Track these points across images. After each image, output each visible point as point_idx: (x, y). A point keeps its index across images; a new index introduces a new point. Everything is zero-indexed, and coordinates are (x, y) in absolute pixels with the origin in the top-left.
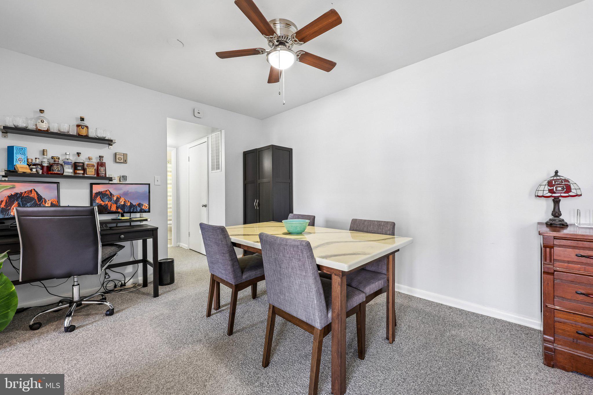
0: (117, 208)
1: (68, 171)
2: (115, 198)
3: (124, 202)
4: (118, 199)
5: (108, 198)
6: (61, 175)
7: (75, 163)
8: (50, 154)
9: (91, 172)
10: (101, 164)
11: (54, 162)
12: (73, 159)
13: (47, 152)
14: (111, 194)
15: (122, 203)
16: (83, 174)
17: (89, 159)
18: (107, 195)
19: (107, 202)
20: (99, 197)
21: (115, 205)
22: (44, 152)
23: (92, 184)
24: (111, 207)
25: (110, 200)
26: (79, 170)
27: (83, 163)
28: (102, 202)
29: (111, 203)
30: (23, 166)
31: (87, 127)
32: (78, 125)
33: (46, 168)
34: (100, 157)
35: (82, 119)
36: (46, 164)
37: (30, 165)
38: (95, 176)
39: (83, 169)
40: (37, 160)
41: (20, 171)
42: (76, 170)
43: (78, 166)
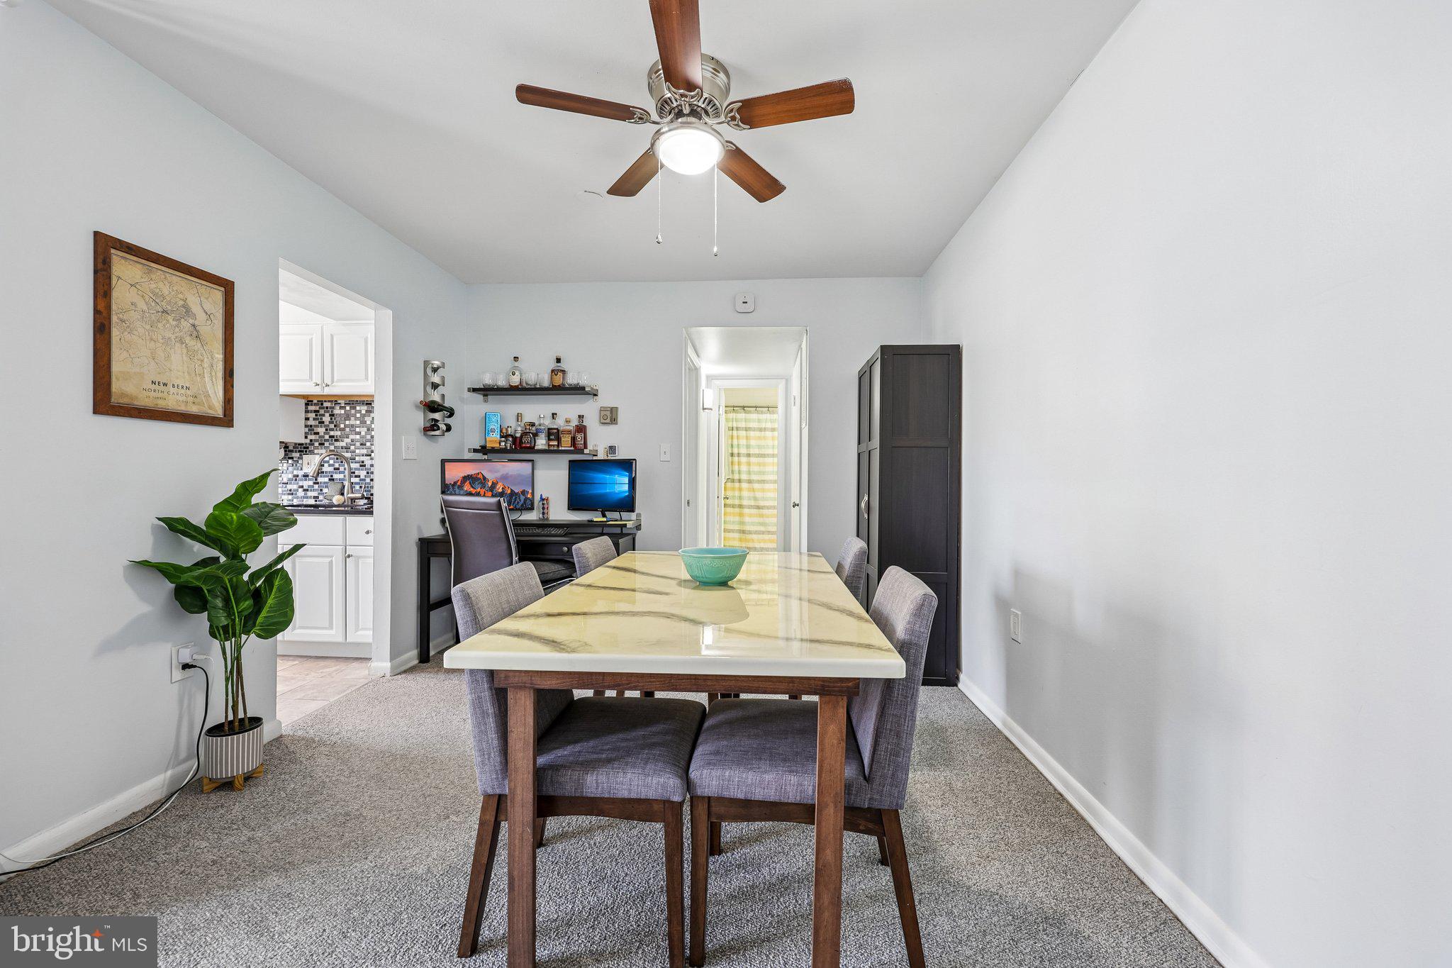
1: (541, 443)
6: (531, 449)
7: (549, 429)
8: (528, 418)
9: (566, 442)
10: (581, 429)
11: (532, 431)
12: (548, 423)
13: (521, 416)
16: (558, 446)
17: (568, 421)
22: (519, 417)
23: (571, 463)
26: (553, 439)
27: (557, 429)
30: (494, 439)
31: (563, 372)
32: (553, 371)
33: (518, 441)
34: (579, 416)
35: (558, 360)
36: (518, 435)
37: (501, 437)
38: (572, 448)
39: (559, 439)
40: (509, 429)
41: (489, 445)
42: (549, 440)
43: (552, 434)
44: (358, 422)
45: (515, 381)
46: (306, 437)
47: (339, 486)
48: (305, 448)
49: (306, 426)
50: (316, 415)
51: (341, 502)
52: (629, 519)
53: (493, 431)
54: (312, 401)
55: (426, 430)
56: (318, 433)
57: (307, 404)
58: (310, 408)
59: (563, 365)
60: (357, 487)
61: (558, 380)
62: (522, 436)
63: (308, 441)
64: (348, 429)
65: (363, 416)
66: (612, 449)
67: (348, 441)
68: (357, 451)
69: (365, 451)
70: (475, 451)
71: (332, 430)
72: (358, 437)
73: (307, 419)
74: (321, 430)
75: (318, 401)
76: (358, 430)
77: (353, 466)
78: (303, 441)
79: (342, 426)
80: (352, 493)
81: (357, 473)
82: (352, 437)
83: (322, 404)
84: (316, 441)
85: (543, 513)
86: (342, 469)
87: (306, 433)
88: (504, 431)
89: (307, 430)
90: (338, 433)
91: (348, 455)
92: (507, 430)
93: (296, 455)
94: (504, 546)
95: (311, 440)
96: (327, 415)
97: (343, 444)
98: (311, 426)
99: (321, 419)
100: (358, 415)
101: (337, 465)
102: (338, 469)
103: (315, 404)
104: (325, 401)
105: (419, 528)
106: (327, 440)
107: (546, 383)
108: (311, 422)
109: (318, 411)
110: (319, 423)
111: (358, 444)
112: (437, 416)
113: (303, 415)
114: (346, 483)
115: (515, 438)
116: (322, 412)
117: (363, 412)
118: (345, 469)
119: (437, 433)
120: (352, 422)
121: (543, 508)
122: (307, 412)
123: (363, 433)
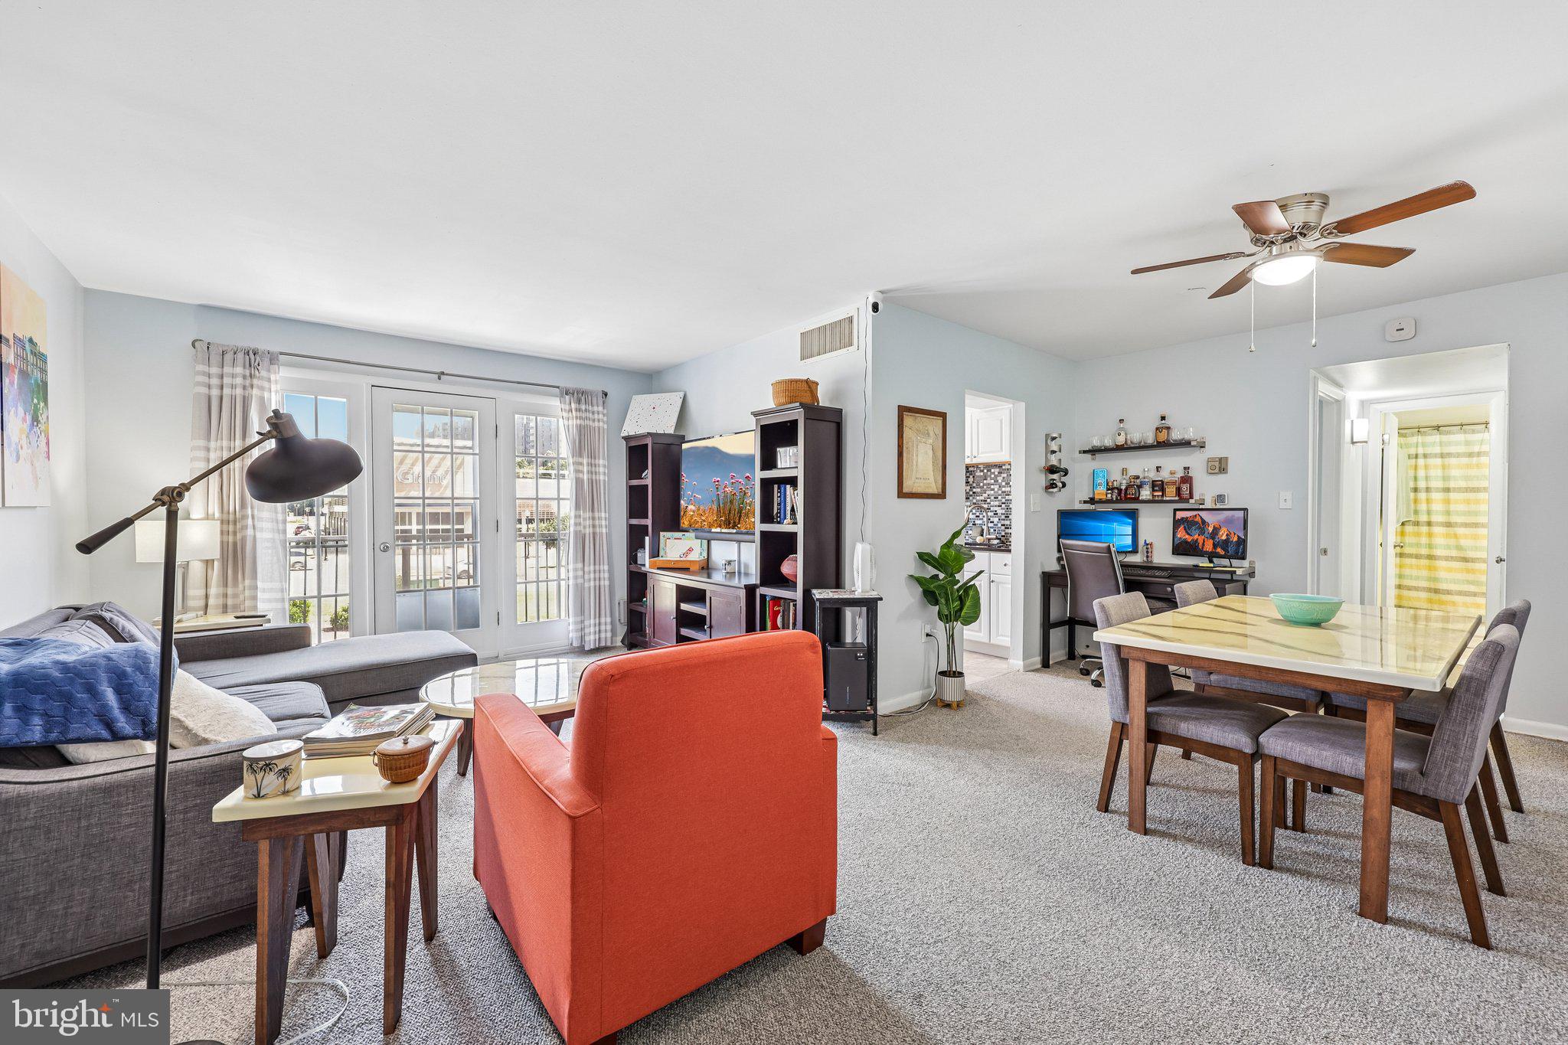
0: (1215, 546)
1: (1145, 493)
2: (1211, 529)
3: (1227, 535)
4: (1216, 530)
5: (1199, 528)
6: (1139, 500)
7: (1153, 481)
8: (1132, 472)
9: (1171, 491)
10: (1186, 479)
11: (1136, 484)
12: (1153, 475)
13: (1126, 470)
14: (1204, 522)
15: (1224, 537)
16: (1162, 496)
17: (1172, 473)
18: (1197, 523)
19: (1196, 537)
20: (1182, 527)
21: (1211, 541)
22: (1124, 471)
23: (1175, 510)
24: (1203, 544)
25: (1202, 532)
26: (1157, 491)
27: (1161, 481)
28: (1187, 536)
29: (1203, 537)
30: (1101, 492)
31: (1168, 428)
32: (1157, 429)
33: (1123, 492)
34: (1185, 468)
35: (1163, 418)
36: (1123, 487)
37: (1108, 489)
38: (1177, 498)
39: (1163, 490)
40: (1115, 482)
41: (1097, 497)
42: (1154, 491)
43: (1156, 486)
44: (993, 481)
45: (1121, 440)
47: (980, 529)
51: (981, 542)
52: (1240, 568)
53: (1100, 484)
55: (1047, 488)
59: (1167, 423)
60: (992, 530)
61: (1163, 437)
62: (1126, 489)
64: (985, 487)
65: (996, 476)
66: (1220, 498)
67: (985, 495)
68: (992, 503)
69: (997, 503)
70: (1085, 502)
71: (974, 487)
72: (992, 492)
76: (992, 487)
77: (990, 514)
79: (981, 484)
80: (989, 534)
81: (992, 519)
82: (988, 493)
85: (1147, 557)
86: (981, 516)
88: (1110, 484)
90: (979, 490)
91: (986, 506)
92: (1113, 483)
94: (1113, 582)
96: (971, 477)
97: (982, 498)
100: (993, 476)
101: (978, 514)
102: (978, 516)
105: (1042, 565)
106: (971, 496)
107: (1150, 440)
111: (992, 498)
112: (1055, 476)
114: (985, 527)
115: (1120, 490)
117: (996, 473)
118: (984, 517)
119: (1055, 490)
120: (989, 481)
121: (1147, 552)
123: (996, 490)
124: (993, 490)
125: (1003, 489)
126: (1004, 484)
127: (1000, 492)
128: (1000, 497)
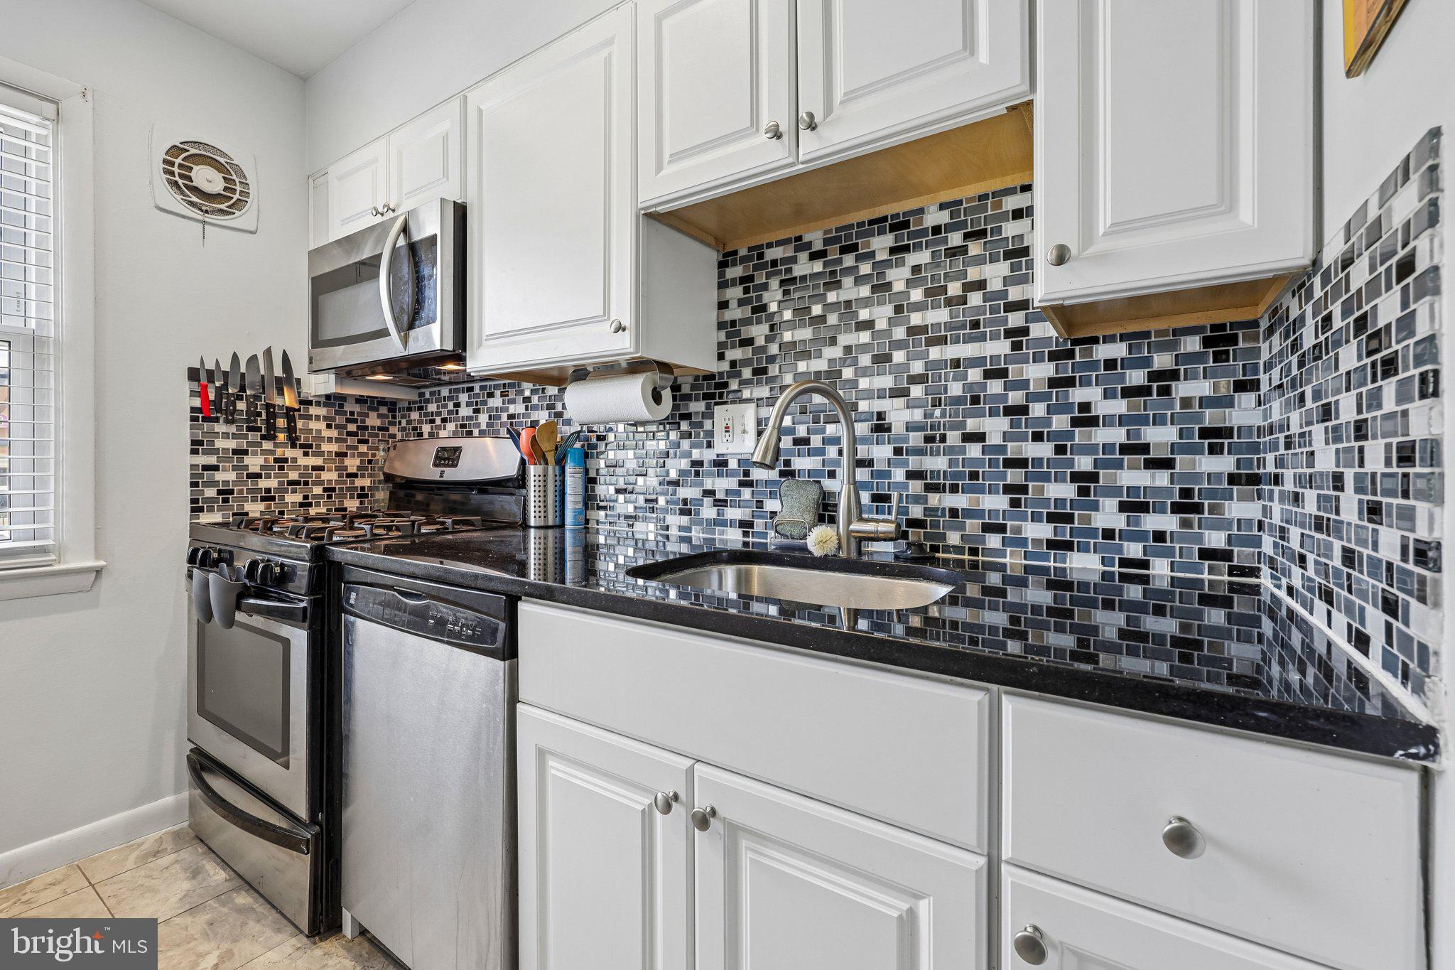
44: (865, 291)
46: (721, 357)
48: (718, 386)
49: (721, 326)
50: (746, 291)
51: (830, 548)
54: (735, 253)
56: (749, 342)
57: (722, 265)
58: (735, 272)
63: (725, 366)
64: (833, 319)
65: (881, 267)
67: (836, 352)
68: (864, 383)
69: (887, 382)
71: (789, 326)
72: (865, 337)
73: (723, 305)
74: (759, 332)
75: (750, 249)
76: (864, 315)
78: (713, 366)
79: (817, 310)
82: (845, 339)
83: (761, 256)
84: (746, 362)
87: (721, 345)
89: (722, 336)
90: (806, 334)
93: (697, 407)
95: (733, 364)
96: (774, 283)
98: (733, 323)
99: (759, 298)
100: (865, 269)
103: (744, 260)
104: (770, 245)
106: (776, 360)
108: (734, 313)
109: (750, 278)
110: (754, 310)
111: (865, 360)
113: (713, 296)
116: (760, 278)
117: (882, 256)
120: (850, 290)
122: (723, 285)
123: (881, 325)
124: (869, 325)
125: (916, 319)
126: (917, 295)
127: (900, 333)
128: (899, 356)
